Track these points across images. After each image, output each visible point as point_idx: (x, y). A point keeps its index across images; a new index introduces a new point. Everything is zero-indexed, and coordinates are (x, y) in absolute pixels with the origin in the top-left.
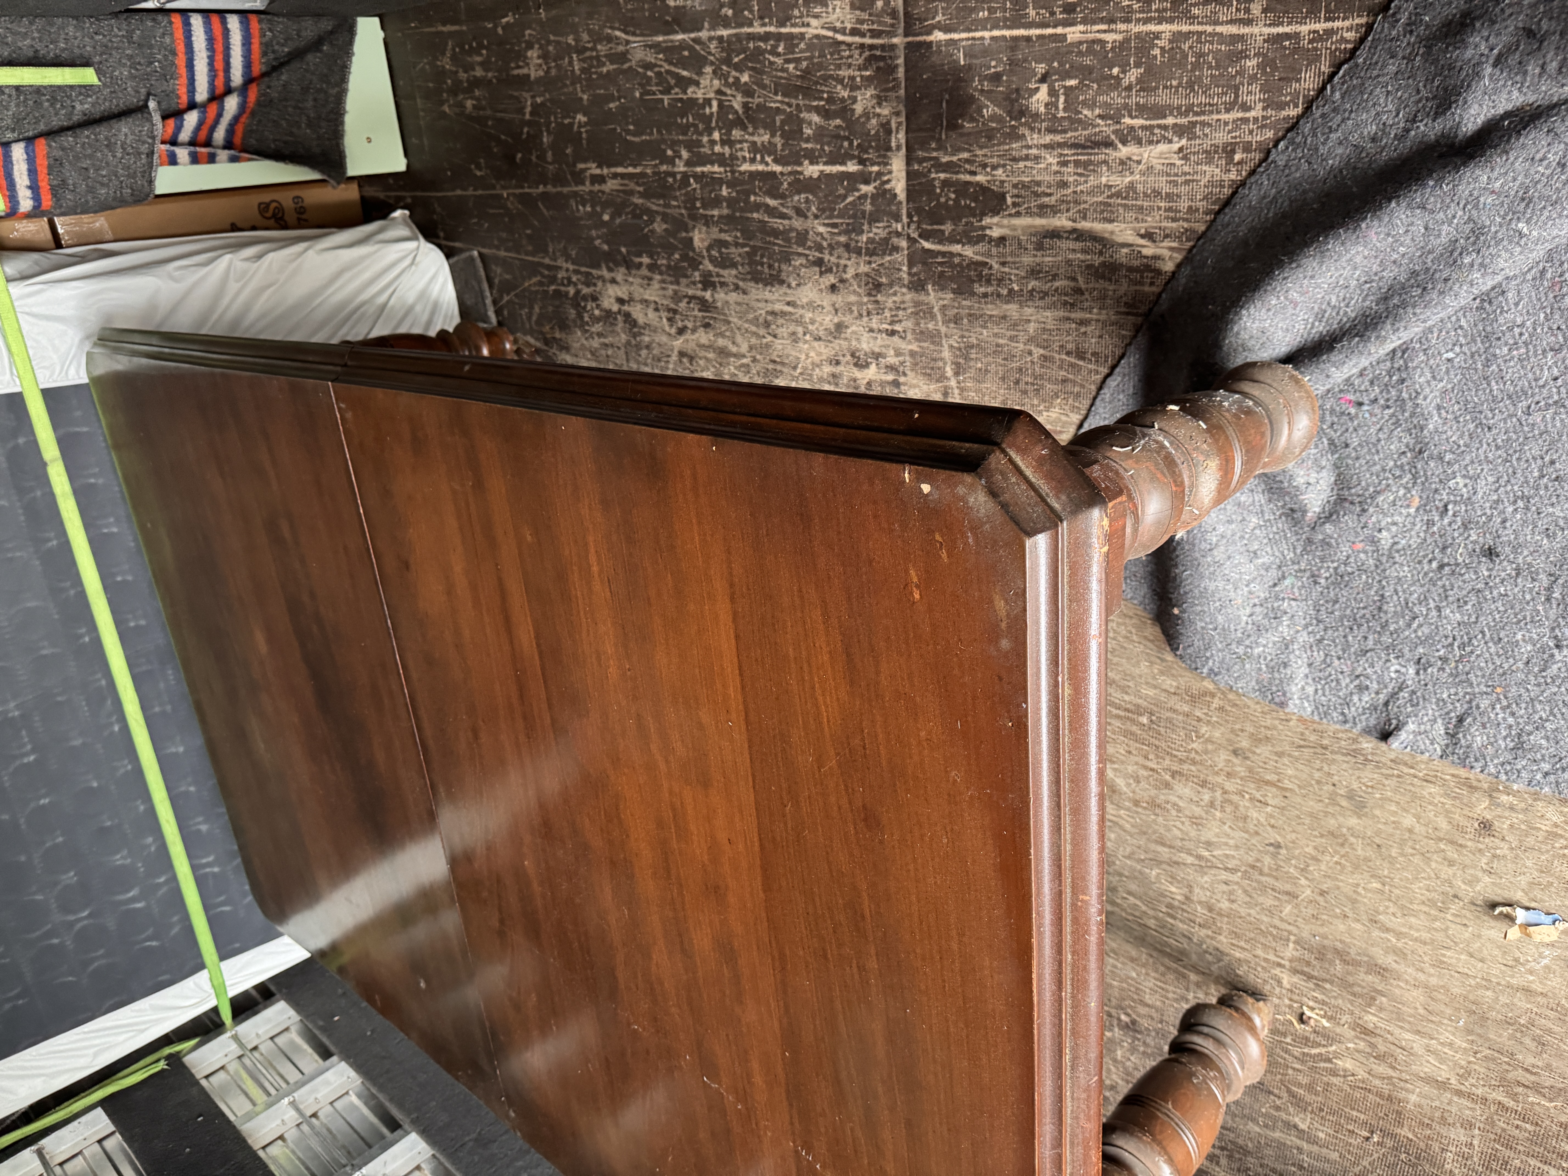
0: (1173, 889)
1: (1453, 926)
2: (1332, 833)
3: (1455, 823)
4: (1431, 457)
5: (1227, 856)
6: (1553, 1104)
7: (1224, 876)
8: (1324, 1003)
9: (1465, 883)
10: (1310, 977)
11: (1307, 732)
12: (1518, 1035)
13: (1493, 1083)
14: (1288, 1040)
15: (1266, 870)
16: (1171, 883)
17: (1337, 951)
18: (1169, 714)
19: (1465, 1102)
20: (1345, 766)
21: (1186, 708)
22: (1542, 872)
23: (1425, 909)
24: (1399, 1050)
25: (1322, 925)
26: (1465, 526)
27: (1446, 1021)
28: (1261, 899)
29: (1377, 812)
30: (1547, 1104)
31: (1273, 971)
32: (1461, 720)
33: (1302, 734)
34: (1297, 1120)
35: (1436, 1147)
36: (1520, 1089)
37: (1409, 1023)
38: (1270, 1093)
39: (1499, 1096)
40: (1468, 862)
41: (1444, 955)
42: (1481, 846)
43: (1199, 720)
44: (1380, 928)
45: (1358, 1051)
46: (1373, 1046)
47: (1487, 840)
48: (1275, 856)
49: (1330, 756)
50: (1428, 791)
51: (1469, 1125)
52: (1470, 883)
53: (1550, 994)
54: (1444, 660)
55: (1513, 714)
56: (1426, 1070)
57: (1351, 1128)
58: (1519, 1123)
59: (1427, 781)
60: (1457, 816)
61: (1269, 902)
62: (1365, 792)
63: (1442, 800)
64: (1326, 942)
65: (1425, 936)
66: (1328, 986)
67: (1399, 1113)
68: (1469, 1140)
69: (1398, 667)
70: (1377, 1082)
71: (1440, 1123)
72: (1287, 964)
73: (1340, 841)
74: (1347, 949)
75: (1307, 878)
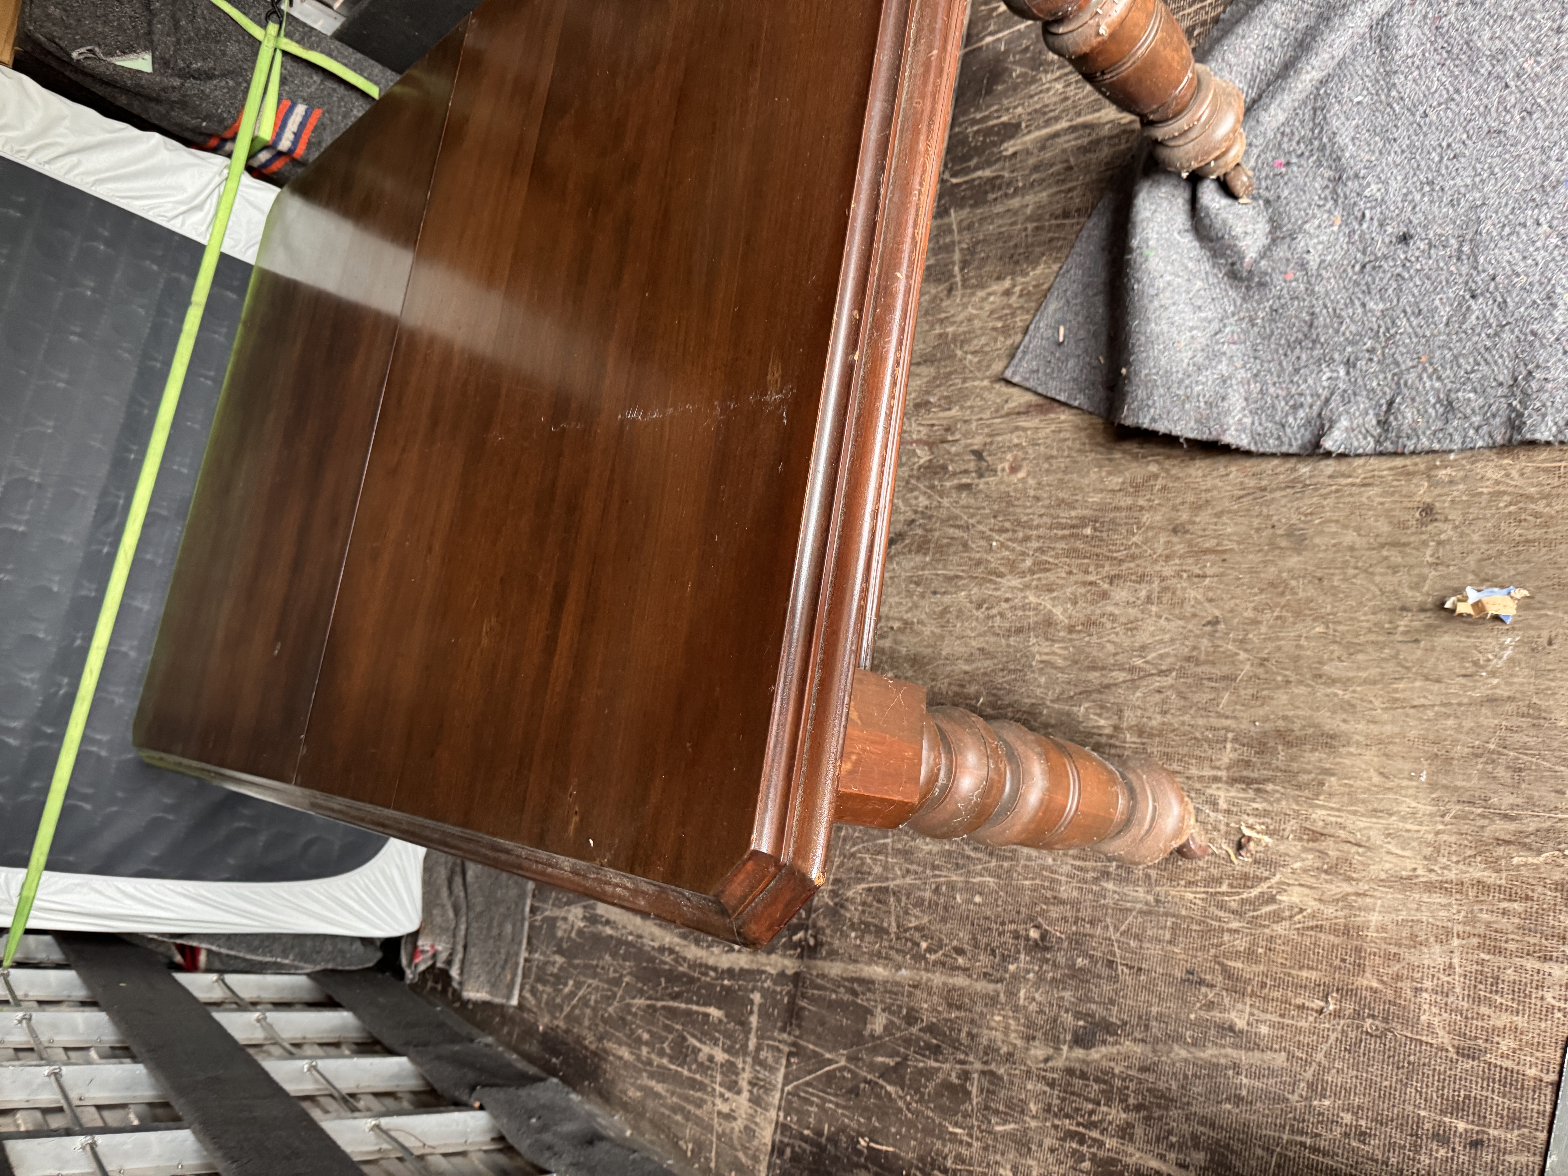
0: (1102, 722)
1: (1403, 647)
2: (1272, 584)
3: (1396, 521)
4: (1348, 179)
5: (1162, 657)
6: (1542, 858)
7: (1159, 682)
8: (1266, 813)
9: (1411, 588)
10: (1248, 782)
11: (1246, 480)
12: (1489, 768)
13: (1469, 852)
14: (1224, 888)
15: (1202, 657)
16: (1100, 715)
17: (1280, 734)
18: (1112, 515)
19: (1438, 899)
20: (1283, 502)
21: (1129, 501)
22: (1490, 542)
23: (1373, 637)
24: (1354, 849)
25: (1262, 705)
26: (1381, 225)
27: (1405, 783)
28: (1196, 698)
29: (1317, 540)
30: (1535, 861)
31: (1209, 791)
32: (1390, 403)
33: (1242, 483)
34: (1233, 1015)
35: (1406, 986)
36: (1500, 851)
37: (1364, 802)
38: (1201, 982)
39: (1478, 872)
40: (1411, 561)
41: (1396, 691)
42: (1424, 537)
43: (1142, 508)
44: (1325, 683)
45: (1305, 871)
46: (1323, 853)
47: (1430, 528)
48: (1212, 635)
49: (1269, 497)
50: (1366, 495)
51: (1444, 935)
52: (1416, 587)
53: (1518, 695)
54: (1372, 351)
55: (1439, 378)
56: (1387, 866)
57: (1299, 1001)
58: (1505, 905)
59: (1365, 485)
60: (1397, 513)
61: (1203, 697)
62: (1305, 522)
63: (1381, 500)
64: (1267, 726)
65: (1374, 672)
66: (1270, 787)
67: (1358, 950)
68: (1447, 960)
69: (1328, 374)
70: (1330, 911)
71: (1409, 947)
72: (1223, 774)
73: (1280, 589)
74: (1290, 726)
75: (1246, 650)
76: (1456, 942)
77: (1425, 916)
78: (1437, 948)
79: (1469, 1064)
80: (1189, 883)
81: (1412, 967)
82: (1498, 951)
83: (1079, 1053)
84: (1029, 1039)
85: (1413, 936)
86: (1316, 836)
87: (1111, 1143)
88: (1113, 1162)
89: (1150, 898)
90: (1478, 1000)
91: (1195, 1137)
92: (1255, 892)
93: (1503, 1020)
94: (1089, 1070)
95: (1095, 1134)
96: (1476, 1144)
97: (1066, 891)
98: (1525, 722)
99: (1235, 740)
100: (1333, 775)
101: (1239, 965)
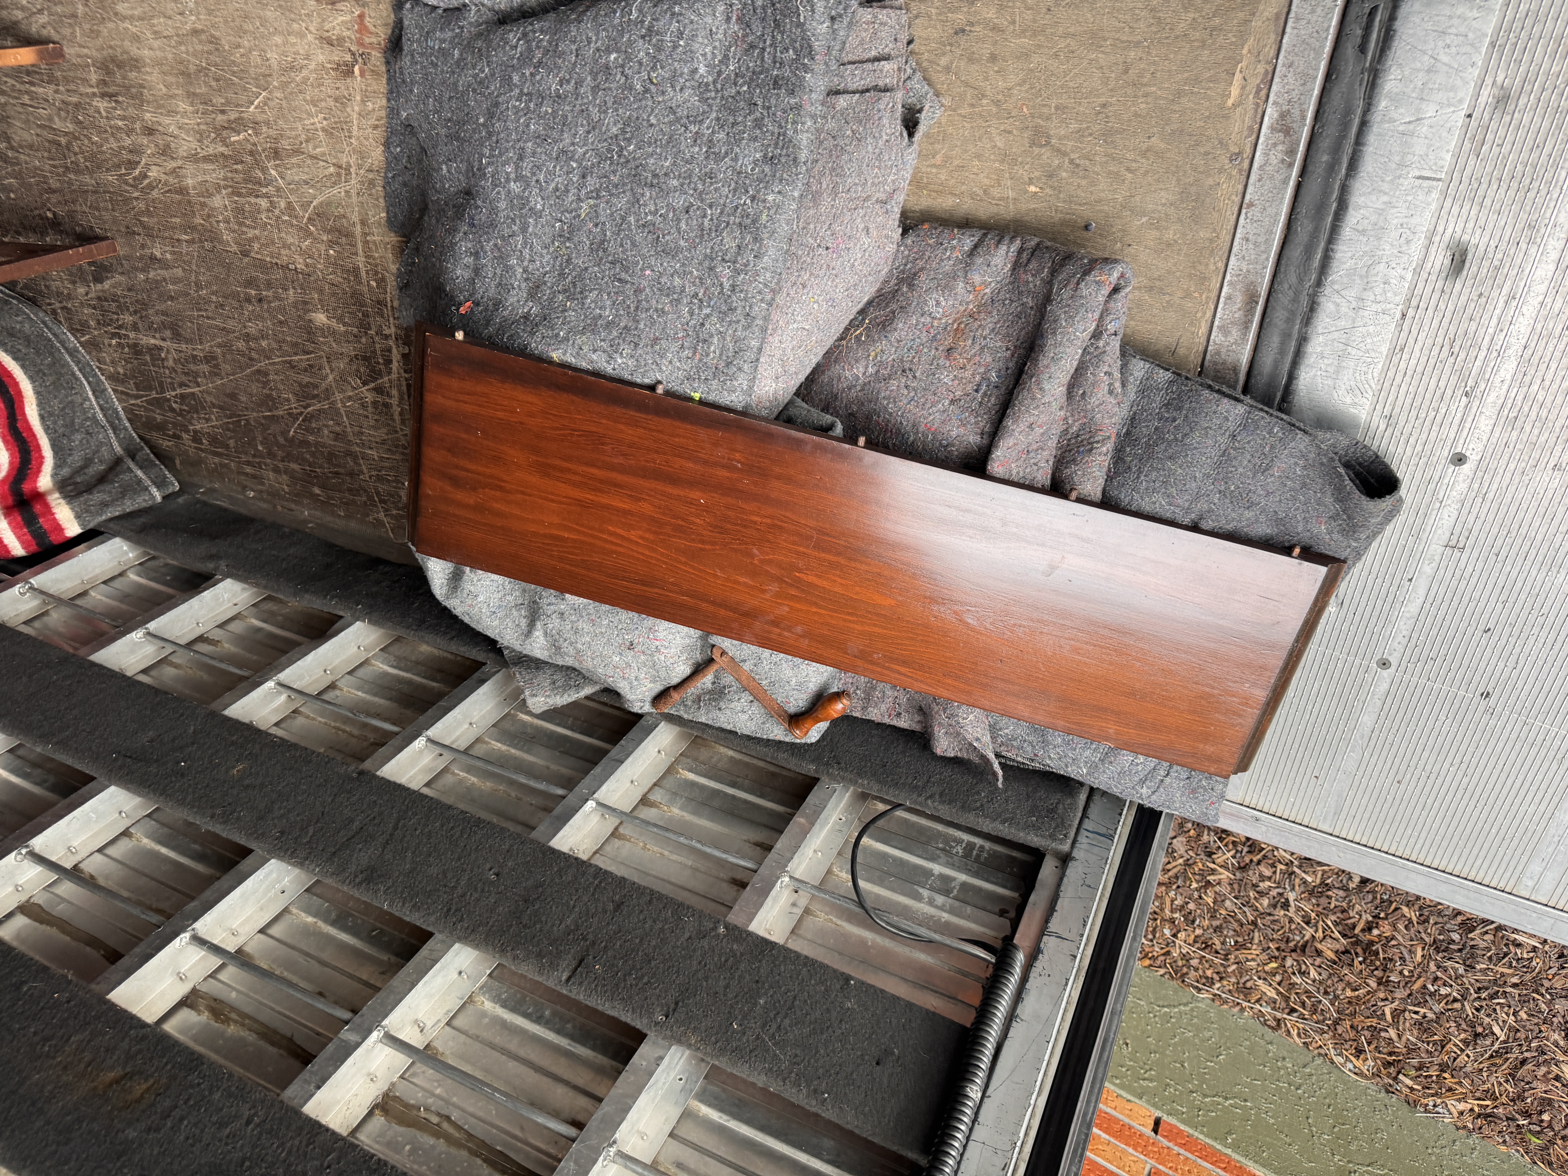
76: (224, 192)
77: (208, 178)
78: (218, 197)
79: (246, 260)
80: (108, 170)
81: (212, 209)
82: (239, 195)
83: (99, 286)
84: (74, 283)
85: (207, 190)
86: (150, 131)
87: (132, 335)
88: (136, 345)
89: (93, 182)
90: (241, 224)
91: (163, 323)
92: (137, 172)
93: (251, 233)
94: (107, 295)
95: (123, 332)
96: (260, 300)
97: (54, 183)
98: (211, 47)
99: (94, 65)
100: (144, 88)
101: (146, 219)
